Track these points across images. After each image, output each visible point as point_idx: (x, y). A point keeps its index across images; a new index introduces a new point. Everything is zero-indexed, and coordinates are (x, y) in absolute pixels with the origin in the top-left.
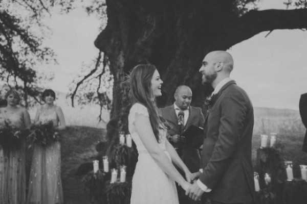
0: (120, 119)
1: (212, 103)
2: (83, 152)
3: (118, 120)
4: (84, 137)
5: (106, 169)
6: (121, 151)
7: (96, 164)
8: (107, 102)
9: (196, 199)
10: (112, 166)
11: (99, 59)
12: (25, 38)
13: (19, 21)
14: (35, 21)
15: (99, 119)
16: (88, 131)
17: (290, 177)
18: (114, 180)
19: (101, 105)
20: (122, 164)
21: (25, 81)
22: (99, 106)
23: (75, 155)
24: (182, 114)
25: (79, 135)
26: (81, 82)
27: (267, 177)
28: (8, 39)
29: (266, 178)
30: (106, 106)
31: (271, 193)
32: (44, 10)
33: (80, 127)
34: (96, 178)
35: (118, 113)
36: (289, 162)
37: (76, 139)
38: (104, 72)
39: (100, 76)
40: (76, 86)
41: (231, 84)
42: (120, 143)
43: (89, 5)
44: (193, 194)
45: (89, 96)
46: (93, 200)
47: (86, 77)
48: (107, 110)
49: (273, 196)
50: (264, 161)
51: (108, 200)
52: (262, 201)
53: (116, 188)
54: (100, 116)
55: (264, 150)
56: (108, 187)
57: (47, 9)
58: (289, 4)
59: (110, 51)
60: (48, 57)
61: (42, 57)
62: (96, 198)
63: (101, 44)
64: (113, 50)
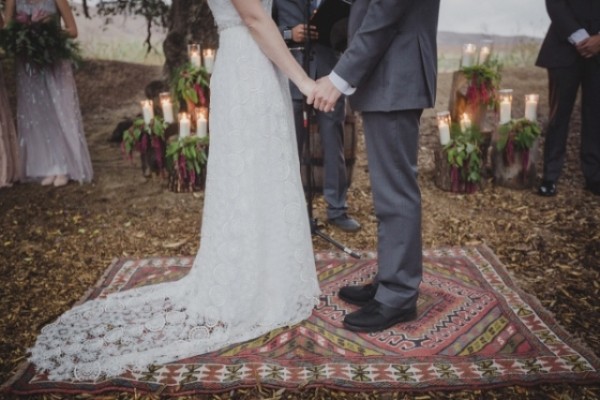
0: (189, 30)
2: (120, 107)
3: (186, 33)
4: (119, 80)
5: (168, 116)
6: (195, 81)
7: (147, 106)
8: (160, 10)
9: (326, 109)
10: (179, 108)
15: (147, 45)
16: (127, 70)
17: (506, 117)
18: (184, 132)
19: (149, 17)
22: (142, 20)
23: (104, 111)
25: (108, 76)
27: (466, 119)
29: (462, 122)
30: (159, 19)
31: (469, 145)
33: (108, 61)
34: (150, 132)
35: (185, 19)
36: (506, 91)
37: (102, 84)
42: (192, 67)
44: (320, 99)
46: (148, 172)
48: (161, 28)
49: (471, 148)
50: (464, 92)
51: (177, 167)
52: (450, 159)
53: (188, 145)
54: (148, 41)
55: (465, 72)
56: (174, 145)
62: (155, 168)
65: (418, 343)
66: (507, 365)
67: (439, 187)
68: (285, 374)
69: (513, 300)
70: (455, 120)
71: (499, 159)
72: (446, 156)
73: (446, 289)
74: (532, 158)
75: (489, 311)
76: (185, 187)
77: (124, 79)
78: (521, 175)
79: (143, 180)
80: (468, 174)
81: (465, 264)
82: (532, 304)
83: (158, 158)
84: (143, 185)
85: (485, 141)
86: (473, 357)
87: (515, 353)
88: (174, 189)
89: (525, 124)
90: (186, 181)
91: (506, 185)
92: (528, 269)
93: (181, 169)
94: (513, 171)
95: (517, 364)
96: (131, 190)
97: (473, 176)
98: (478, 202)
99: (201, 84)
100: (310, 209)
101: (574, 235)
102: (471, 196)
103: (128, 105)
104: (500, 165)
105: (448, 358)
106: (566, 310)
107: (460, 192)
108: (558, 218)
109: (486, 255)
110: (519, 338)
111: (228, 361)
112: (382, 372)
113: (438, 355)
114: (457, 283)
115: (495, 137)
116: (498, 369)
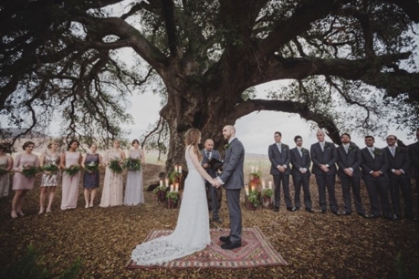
1: (227, 147)
2: (149, 179)
4: (149, 170)
5: (167, 185)
6: (176, 175)
7: (161, 182)
8: (164, 149)
10: (170, 183)
11: (160, 122)
12: (115, 108)
13: (112, 98)
14: (122, 97)
15: (158, 159)
17: (264, 187)
18: (172, 190)
19: (160, 151)
20: (176, 182)
21: (113, 134)
22: (158, 152)
24: (208, 154)
26: (148, 136)
27: (253, 188)
28: (104, 108)
32: (128, 92)
34: (161, 190)
35: (173, 155)
38: (162, 129)
39: (160, 132)
40: (144, 138)
41: (236, 139)
43: (154, 88)
45: (153, 145)
46: (159, 202)
47: (151, 133)
49: (255, 197)
50: (252, 180)
51: (169, 201)
52: (249, 200)
53: (173, 194)
55: (252, 174)
56: (168, 195)
57: (130, 91)
58: (268, 97)
59: (169, 118)
60: (128, 120)
61: (125, 120)
62: (162, 201)
63: (164, 114)
64: (171, 117)
65: (237, 256)
66: (260, 261)
67: (246, 208)
68: (201, 265)
69: (264, 243)
70: (250, 188)
73: (246, 240)
74: (272, 200)
75: (257, 246)
76: (170, 207)
78: (269, 205)
79: (158, 205)
80: (254, 205)
81: (252, 233)
82: (268, 244)
83: (163, 198)
85: (259, 196)
86: (252, 259)
87: (263, 258)
88: (167, 208)
89: (269, 190)
90: (171, 205)
91: (266, 208)
92: (269, 234)
94: (267, 204)
95: (262, 261)
96: (154, 208)
97: (256, 205)
98: (258, 213)
99: (177, 177)
101: (282, 224)
102: (256, 212)
104: (264, 201)
105: (245, 260)
106: (277, 246)
107: (252, 210)
108: (279, 219)
109: (258, 230)
110: (264, 254)
111: (185, 261)
112: (227, 264)
113: (242, 259)
114: (249, 239)
115: (262, 194)
116: (258, 262)
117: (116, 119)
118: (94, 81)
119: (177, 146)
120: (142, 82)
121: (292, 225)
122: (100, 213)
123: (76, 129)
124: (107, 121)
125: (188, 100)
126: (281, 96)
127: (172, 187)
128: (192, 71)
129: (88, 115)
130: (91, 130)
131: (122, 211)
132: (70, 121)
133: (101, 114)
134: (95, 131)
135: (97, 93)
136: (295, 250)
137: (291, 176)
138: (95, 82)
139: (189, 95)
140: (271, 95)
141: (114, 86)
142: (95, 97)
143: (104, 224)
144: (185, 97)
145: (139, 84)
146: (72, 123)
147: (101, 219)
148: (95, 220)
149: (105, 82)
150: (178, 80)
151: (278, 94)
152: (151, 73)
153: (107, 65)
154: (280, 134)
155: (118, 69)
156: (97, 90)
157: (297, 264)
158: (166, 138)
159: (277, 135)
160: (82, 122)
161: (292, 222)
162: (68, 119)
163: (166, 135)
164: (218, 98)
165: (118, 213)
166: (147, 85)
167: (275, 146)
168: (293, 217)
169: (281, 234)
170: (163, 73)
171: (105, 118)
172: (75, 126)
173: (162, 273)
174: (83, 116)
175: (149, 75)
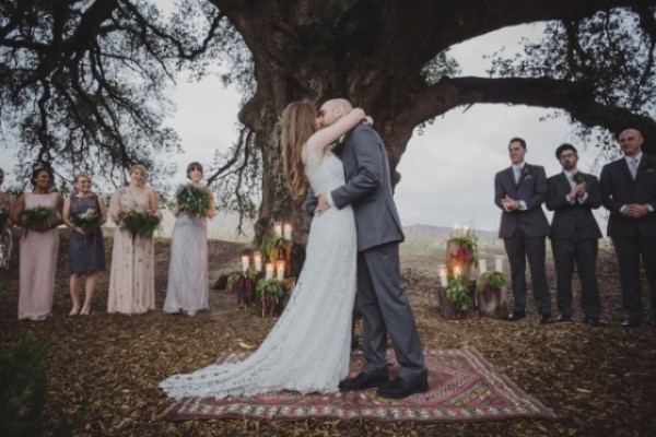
3: (270, 219)
5: (258, 267)
6: (278, 244)
7: (245, 260)
8: (249, 208)
10: (266, 260)
11: (240, 145)
14: (152, 91)
15: (238, 230)
17: (483, 270)
18: (269, 276)
19: (242, 212)
20: (279, 259)
22: (237, 215)
26: (214, 178)
29: (455, 272)
30: (248, 214)
32: (167, 78)
34: (246, 277)
35: (271, 208)
36: (482, 253)
38: (245, 164)
39: (241, 169)
40: (207, 183)
46: (241, 305)
47: (221, 170)
48: (250, 219)
49: (461, 288)
50: (455, 253)
51: (262, 299)
52: (448, 296)
53: (272, 284)
54: (239, 227)
55: (455, 240)
56: (262, 284)
57: (171, 76)
58: (492, 72)
59: (260, 127)
60: (169, 142)
61: (161, 143)
62: (247, 302)
63: (249, 117)
64: (264, 125)
65: (427, 399)
66: (485, 410)
67: (442, 316)
68: (340, 413)
69: (491, 377)
70: (450, 271)
71: (482, 297)
72: (445, 294)
73: (447, 371)
74: (504, 297)
75: (475, 383)
76: (267, 313)
77: (222, 251)
78: (498, 308)
79: (238, 310)
80: (461, 306)
81: (460, 358)
82: (503, 379)
83: (249, 294)
84: (238, 313)
85: (472, 287)
86: (464, 406)
87: (491, 403)
88: (260, 315)
89: (496, 274)
90: (268, 309)
91: (488, 316)
92: (502, 361)
93: (266, 300)
94: (491, 307)
95: (491, 409)
96: (231, 315)
97: (464, 307)
98: (469, 325)
99: (281, 247)
100: (353, 327)
101: (533, 343)
102: (465, 322)
103: (224, 267)
104: (483, 301)
105: (447, 406)
106: (525, 383)
107: (457, 319)
108: (523, 335)
109: (474, 353)
110: (493, 396)
111: (303, 405)
112: (403, 413)
113: (440, 405)
114: (454, 368)
115: (478, 283)
116: (479, 412)
117: (142, 142)
118: (87, 53)
119: (278, 189)
120: (196, 53)
121: (557, 346)
122: (109, 324)
123: (53, 165)
124: (123, 147)
125: (304, 84)
126: (522, 68)
127: (270, 268)
128: (310, 14)
129: (78, 132)
130: (87, 168)
131: (159, 320)
132: (38, 147)
133: (107, 131)
134: (97, 169)
135: (96, 84)
136: (573, 391)
137: (548, 242)
138: (91, 57)
139: (304, 72)
140: (499, 68)
141: (134, 65)
142: (91, 92)
143: (116, 343)
144: (297, 76)
145: (191, 58)
146: (43, 150)
147: (111, 335)
148: (96, 337)
149: (113, 56)
150: (278, 37)
151: (516, 64)
152: (217, 31)
153: (115, 14)
154: (523, 143)
155: (142, 22)
156: (95, 75)
157: (581, 417)
158: (254, 184)
159: (517, 144)
160: (66, 149)
161: (556, 341)
162: (33, 142)
163: (254, 176)
164: (373, 74)
165: (150, 324)
166: (209, 61)
167: (508, 172)
168: (557, 333)
169: (532, 361)
170: (243, 24)
171: (119, 139)
172: (50, 158)
173: (249, 429)
174: (67, 137)
175: (211, 34)
